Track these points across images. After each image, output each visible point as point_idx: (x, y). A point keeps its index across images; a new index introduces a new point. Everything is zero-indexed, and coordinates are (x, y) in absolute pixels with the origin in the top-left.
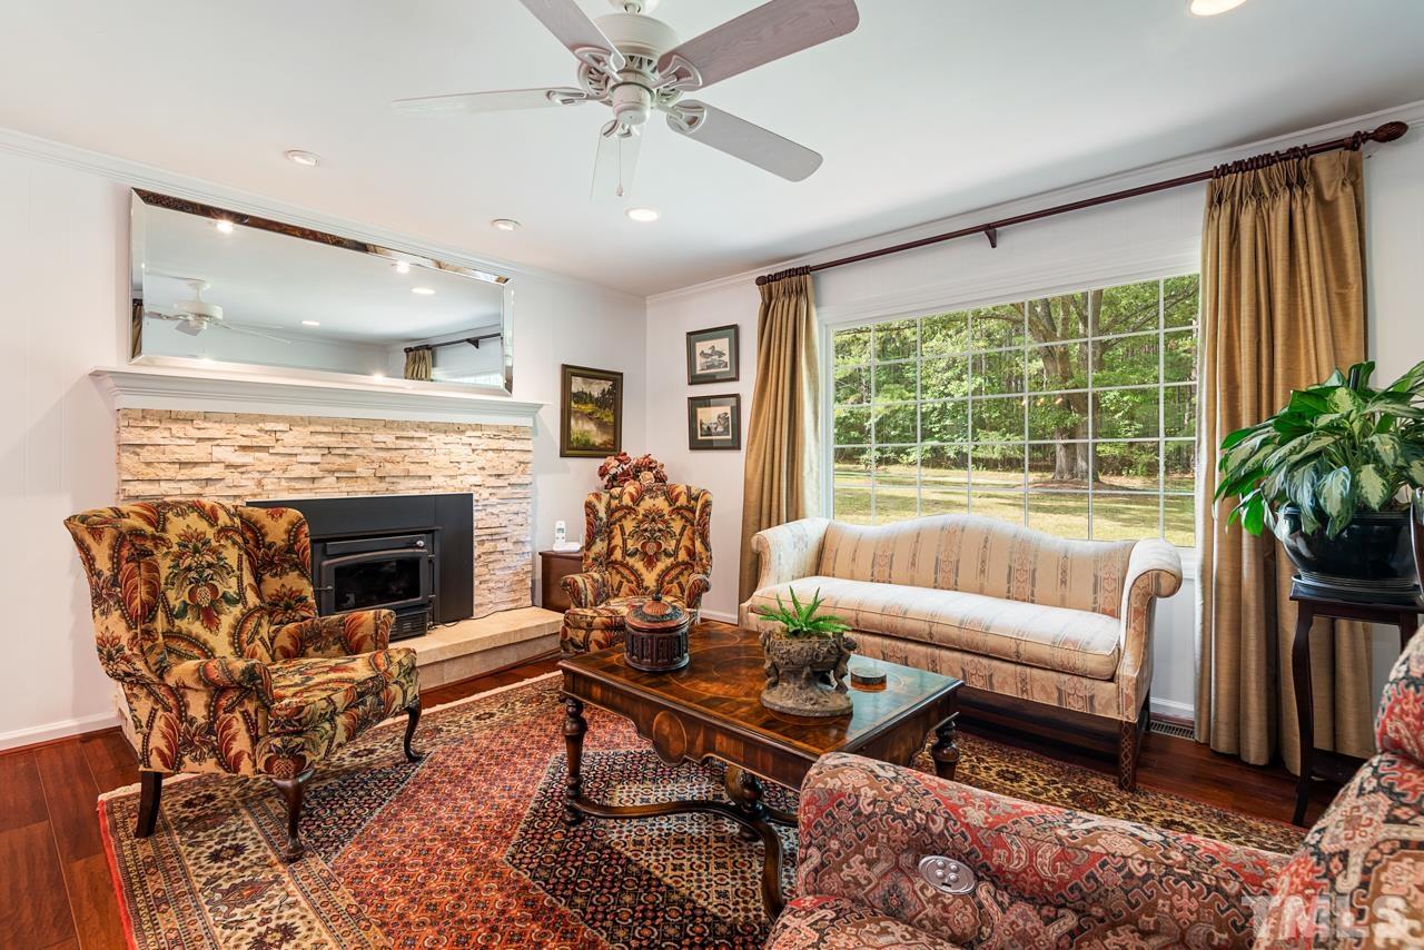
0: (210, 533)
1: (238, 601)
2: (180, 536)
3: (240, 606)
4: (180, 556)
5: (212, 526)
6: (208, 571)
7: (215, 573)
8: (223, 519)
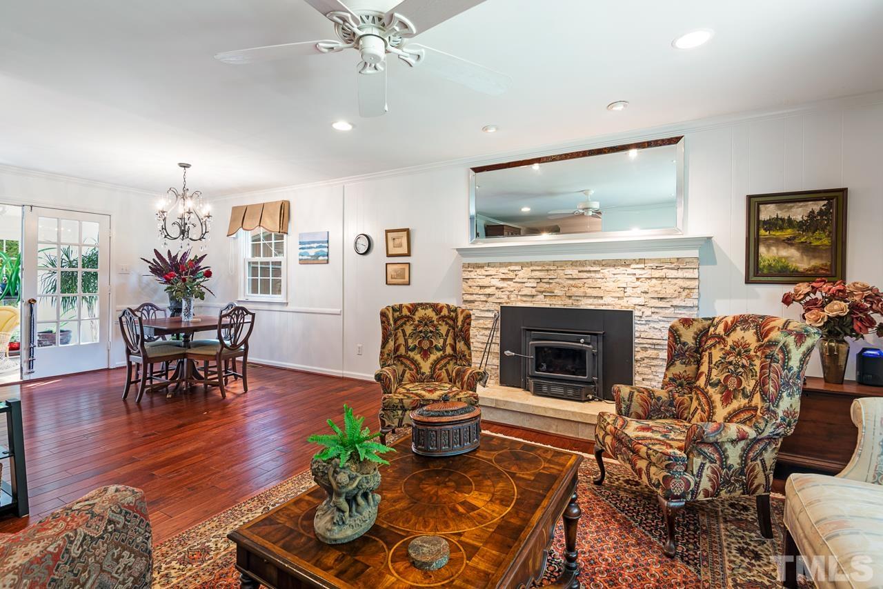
0: (435, 318)
1: (441, 350)
2: (420, 318)
3: (441, 352)
4: (418, 326)
5: (437, 315)
6: (430, 334)
7: (433, 335)
8: (445, 312)
